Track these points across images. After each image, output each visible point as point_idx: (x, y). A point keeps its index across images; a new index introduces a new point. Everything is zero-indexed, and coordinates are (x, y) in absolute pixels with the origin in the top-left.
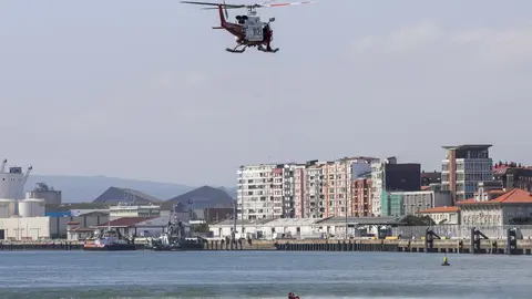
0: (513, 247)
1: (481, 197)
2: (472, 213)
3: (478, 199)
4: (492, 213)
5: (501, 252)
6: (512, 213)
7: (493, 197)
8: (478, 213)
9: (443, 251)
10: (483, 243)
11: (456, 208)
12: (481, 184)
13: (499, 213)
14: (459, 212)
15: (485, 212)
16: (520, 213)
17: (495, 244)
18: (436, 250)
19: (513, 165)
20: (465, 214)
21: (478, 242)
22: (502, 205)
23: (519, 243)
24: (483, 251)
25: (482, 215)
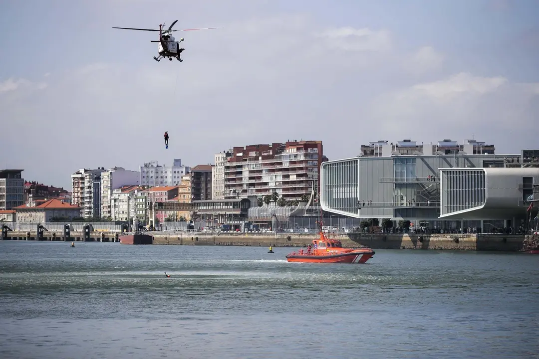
0: (67, 236)
1: (30, 203)
2: (24, 214)
3: (28, 205)
4: (39, 214)
5: (58, 239)
6: (52, 215)
7: (39, 204)
8: (28, 214)
9: (15, 238)
10: (45, 234)
11: (12, 211)
12: (31, 195)
13: (43, 214)
14: (14, 214)
15: (33, 214)
16: (56, 214)
17: (54, 234)
18: (9, 238)
19: (34, 183)
20: (19, 215)
21: (41, 233)
22: (45, 210)
23: (72, 234)
24: (45, 239)
25: (31, 216)
